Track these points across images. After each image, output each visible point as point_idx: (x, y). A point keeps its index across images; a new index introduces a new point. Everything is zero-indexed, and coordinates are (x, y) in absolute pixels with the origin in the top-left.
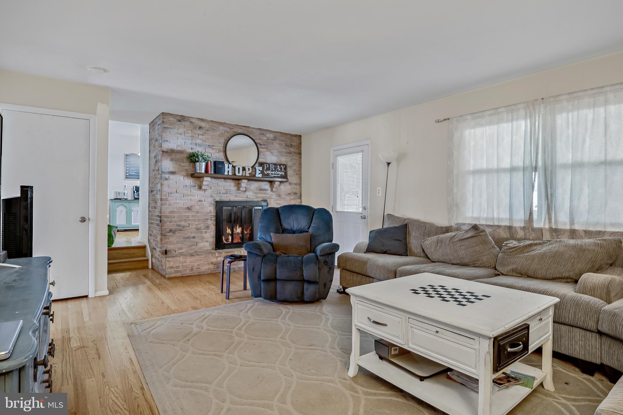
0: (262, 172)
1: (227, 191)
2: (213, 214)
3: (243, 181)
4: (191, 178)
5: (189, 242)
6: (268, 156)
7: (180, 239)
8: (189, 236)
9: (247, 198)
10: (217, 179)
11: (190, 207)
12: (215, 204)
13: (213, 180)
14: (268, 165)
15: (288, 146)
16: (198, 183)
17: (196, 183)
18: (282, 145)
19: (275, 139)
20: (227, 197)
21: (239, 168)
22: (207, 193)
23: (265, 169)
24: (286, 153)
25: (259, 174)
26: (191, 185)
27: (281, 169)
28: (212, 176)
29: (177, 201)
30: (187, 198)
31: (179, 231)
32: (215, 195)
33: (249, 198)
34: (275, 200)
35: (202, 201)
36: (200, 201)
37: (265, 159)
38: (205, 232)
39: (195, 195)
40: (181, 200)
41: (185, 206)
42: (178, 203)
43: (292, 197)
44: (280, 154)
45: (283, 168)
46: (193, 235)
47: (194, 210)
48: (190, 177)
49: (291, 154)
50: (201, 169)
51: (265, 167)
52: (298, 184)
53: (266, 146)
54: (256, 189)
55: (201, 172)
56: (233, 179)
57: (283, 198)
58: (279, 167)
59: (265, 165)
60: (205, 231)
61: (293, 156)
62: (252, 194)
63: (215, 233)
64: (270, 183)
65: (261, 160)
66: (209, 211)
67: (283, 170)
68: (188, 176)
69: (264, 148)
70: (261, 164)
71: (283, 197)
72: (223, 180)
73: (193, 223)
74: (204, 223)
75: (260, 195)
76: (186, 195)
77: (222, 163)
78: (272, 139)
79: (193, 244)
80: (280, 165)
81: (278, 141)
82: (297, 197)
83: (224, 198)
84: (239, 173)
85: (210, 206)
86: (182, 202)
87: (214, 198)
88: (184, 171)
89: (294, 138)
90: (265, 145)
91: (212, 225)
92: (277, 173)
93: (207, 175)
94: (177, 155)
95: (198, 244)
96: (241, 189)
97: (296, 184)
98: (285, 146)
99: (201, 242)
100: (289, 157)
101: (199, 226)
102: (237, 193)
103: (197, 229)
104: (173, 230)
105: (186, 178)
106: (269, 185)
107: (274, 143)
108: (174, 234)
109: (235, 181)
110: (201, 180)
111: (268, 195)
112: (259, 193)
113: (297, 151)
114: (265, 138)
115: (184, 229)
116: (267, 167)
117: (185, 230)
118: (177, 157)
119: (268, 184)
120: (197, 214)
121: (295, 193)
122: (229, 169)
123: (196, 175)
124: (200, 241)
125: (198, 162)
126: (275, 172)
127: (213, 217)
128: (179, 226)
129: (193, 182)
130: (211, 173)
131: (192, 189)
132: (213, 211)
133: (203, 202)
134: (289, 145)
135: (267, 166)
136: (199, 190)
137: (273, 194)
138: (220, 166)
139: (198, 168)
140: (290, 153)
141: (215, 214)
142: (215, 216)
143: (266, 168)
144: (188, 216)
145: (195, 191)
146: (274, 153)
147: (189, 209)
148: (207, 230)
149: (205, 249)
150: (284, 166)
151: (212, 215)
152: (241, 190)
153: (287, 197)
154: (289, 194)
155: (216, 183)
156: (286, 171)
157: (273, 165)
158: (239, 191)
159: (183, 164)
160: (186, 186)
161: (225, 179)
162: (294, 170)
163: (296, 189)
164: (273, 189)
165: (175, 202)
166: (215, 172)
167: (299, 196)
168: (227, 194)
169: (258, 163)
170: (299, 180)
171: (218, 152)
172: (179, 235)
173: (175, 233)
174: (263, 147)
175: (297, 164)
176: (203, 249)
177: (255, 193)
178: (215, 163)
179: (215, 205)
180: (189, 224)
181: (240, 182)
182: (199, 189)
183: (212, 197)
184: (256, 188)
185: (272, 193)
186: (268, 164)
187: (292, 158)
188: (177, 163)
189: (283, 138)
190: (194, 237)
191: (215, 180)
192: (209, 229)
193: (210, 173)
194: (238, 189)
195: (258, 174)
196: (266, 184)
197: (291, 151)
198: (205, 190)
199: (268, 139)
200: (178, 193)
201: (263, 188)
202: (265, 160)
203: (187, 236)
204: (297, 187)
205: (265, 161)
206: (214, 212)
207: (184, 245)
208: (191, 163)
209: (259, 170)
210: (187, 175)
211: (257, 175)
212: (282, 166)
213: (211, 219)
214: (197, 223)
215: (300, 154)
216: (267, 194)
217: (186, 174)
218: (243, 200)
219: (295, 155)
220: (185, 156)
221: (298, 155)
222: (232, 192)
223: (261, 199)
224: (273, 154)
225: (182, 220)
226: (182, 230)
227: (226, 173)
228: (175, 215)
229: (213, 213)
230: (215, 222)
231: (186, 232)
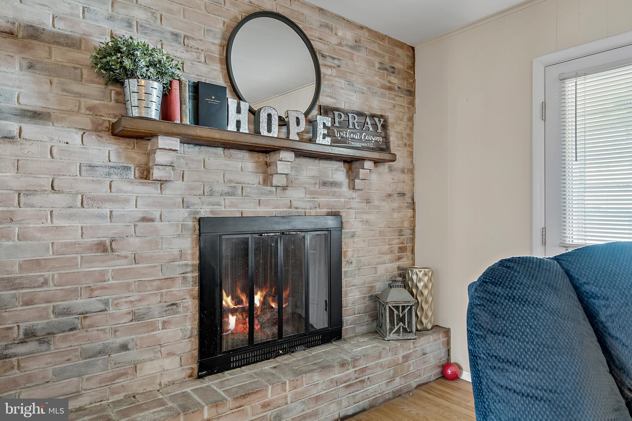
0: (330, 133)
1: (235, 187)
2: (190, 262)
3: (283, 155)
4: (113, 140)
5: (107, 366)
6: (342, 91)
7: (69, 360)
8: (106, 346)
9: (291, 207)
10: (203, 148)
11: (108, 243)
12: (197, 227)
13: (190, 150)
14: (343, 115)
15: (386, 69)
16: (139, 158)
17: (128, 158)
18: (373, 66)
19: (357, 46)
20: (232, 205)
21: (269, 116)
22: (168, 191)
23: (337, 124)
24: (383, 87)
25: (324, 136)
26: (111, 164)
27: (375, 125)
28: (183, 131)
29: (57, 222)
30: (95, 210)
31: (64, 332)
32: (196, 200)
33: (296, 208)
34: (358, 213)
35: (152, 220)
36: (144, 219)
37: (334, 98)
38: (164, 322)
39: (127, 201)
40: (70, 217)
41: (89, 240)
42: (57, 227)
43: (395, 205)
44: (369, 88)
45: (379, 126)
46: (120, 340)
47: (123, 253)
48: (106, 136)
49: (393, 93)
50: (144, 104)
51: (337, 120)
52: (406, 171)
53: (336, 62)
54: (313, 181)
55: (144, 115)
56: (252, 149)
57: (377, 207)
58: (369, 123)
59: (336, 113)
60: (165, 318)
61: (397, 98)
62: (302, 196)
63: (196, 322)
64: (347, 165)
65: (324, 100)
66: (176, 252)
67: (379, 131)
68: (101, 131)
69: (330, 67)
70: (326, 111)
71: (376, 203)
72: (220, 151)
73: (121, 298)
74: (162, 295)
75: (323, 200)
76: (93, 199)
77: (219, 91)
78: (350, 44)
79: (122, 370)
80: (373, 116)
81: (363, 54)
82: (406, 205)
83: (223, 209)
84: (269, 130)
85: (179, 236)
86: (78, 224)
87: (192, 209)
88: (83, 111)
89: (399, 51)
90: (334, 58)
91: (188, 297)
92: (365, 136)
93: (165, 126)
94: (54, 53)
95: (138, 366)
96: (276, 180)
97: (403, 172)
98: (379, 69)
99: (151, 360)
100: (389, 99)
101: (142, 306)
102: (262, 194)
103: (136, 317)
104: (38, 334)
105: (91, 139)
106: (345, 171)
107: (355, 58)
108: (44, 347)
109: (256, 155)
110: (149, 147)
111: (342, 200)
112: (320, 194)
113: (405, 85)
114: (333, 40)
115: (87, 322)
116: (342, 119)
117: (91, 326)
118: (53, 58)
119: (343, 169)
120: (134, 266)
121: (402, 194)
122: (240, 116)
123: (127, 125)
124: (146, 356)
125: (132, 74)
126: (361, 134)
127: (192, 272)
128: (66, 312)
129: (118, 154)
130: (184, 122)
131: (114, 177)
132: (190, 252)
133: (157, 224)
134: (389, 68)
135: (340, 116)
136: (143, 184)
137: (355, 195)
138: (213, 100)
139: (134, 100)
140: (390, 89)
141: (198, 262)
142: (197, 268)
143: (339, 122)
144: (103, 273)
145: (128, 187)
146: (355, 85)
147: (105, 250)
148: (170, 314)
149: (165, 380)
150: (382, 120)
151: (187, 265)
152: (275, 182)
153: (384, 204)
154: (390, 195)
155: (198, 161)
156: (386, 133)
157: (356, 116)
158: (269, 188)
159: (76, 87)
160: (92, 167)
161: (227, 145)
162: (398, 133)
163: (404, 182)
164: (357, 181)
165: (49, 224)
166: (197, 120)
167: (410, 201)
168: (233, 194)
169: (316, 107)
170: (408, 160)
171: (203, 60)
172: (64, 346)
173: (48, 343)
174: (329, 64)
175: (405, 120)
176: (158, 381)
177: (311, 193)
178: (196, 87)
179: (197, 232)
180: (106, 303)
181: (272, 157)
182: (141, 178)
183: (188, 207)
184: (313, 177)
185: (351, 193)
186: (343, 113)
187: (393, 102)
188: (55, 80)
189: (375, 47)
190: (124, 347)
191: (197, 148)
192: (177, 313)
193: (178, 122)
194: (267, 180)
195: (321, 136)
196: (337, 170)
197: (391, 83)
198: (162, 182)
199: (340, 44)
200: (59, 192)
201: (331, 180)
202: (335, 101)
203: (98, 345)
204: (406, 177)
205: (334, 103)
206: (193, 254)
207: (88, 379)
208: (110, 87)
209: (324, 124)
210: (97, 129)
211: (319, 140)
212: (377, 119)
213: (185, 278)
214: (135, 296)
215: (411, 93)
216: (340, 196)
217: (93, 122)
218: (280, 212)
219: (400, 94)
220: (86, 57)
221: (407, 95)
222: (249, 190)
223: (325, 210)
224: (353, 85)
225: (76, 289)
226: (80, 326)
227: (232, 127)
228: (46, 274)
229: (189, 257)
230: (197, 288)
231: (93, 332)
